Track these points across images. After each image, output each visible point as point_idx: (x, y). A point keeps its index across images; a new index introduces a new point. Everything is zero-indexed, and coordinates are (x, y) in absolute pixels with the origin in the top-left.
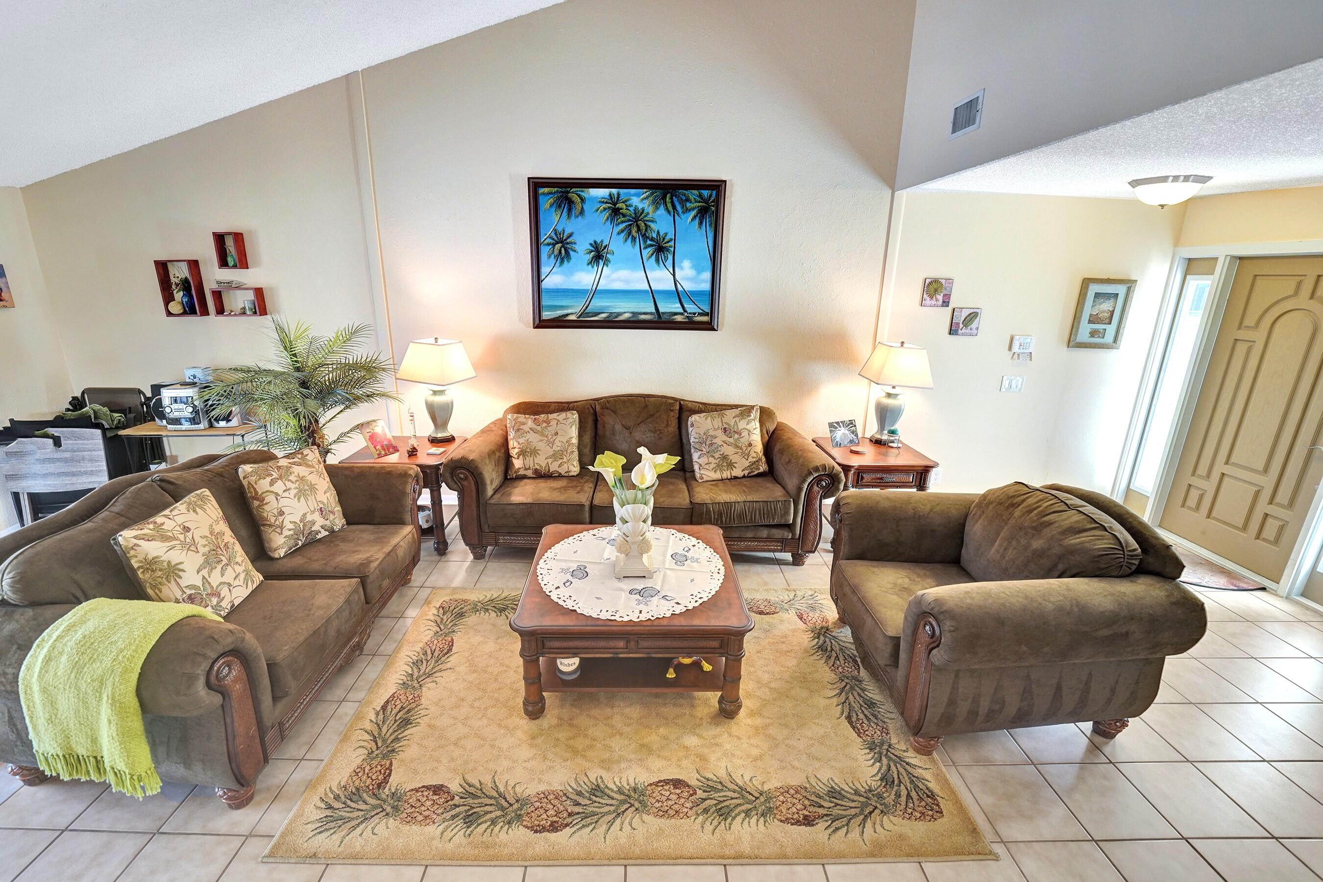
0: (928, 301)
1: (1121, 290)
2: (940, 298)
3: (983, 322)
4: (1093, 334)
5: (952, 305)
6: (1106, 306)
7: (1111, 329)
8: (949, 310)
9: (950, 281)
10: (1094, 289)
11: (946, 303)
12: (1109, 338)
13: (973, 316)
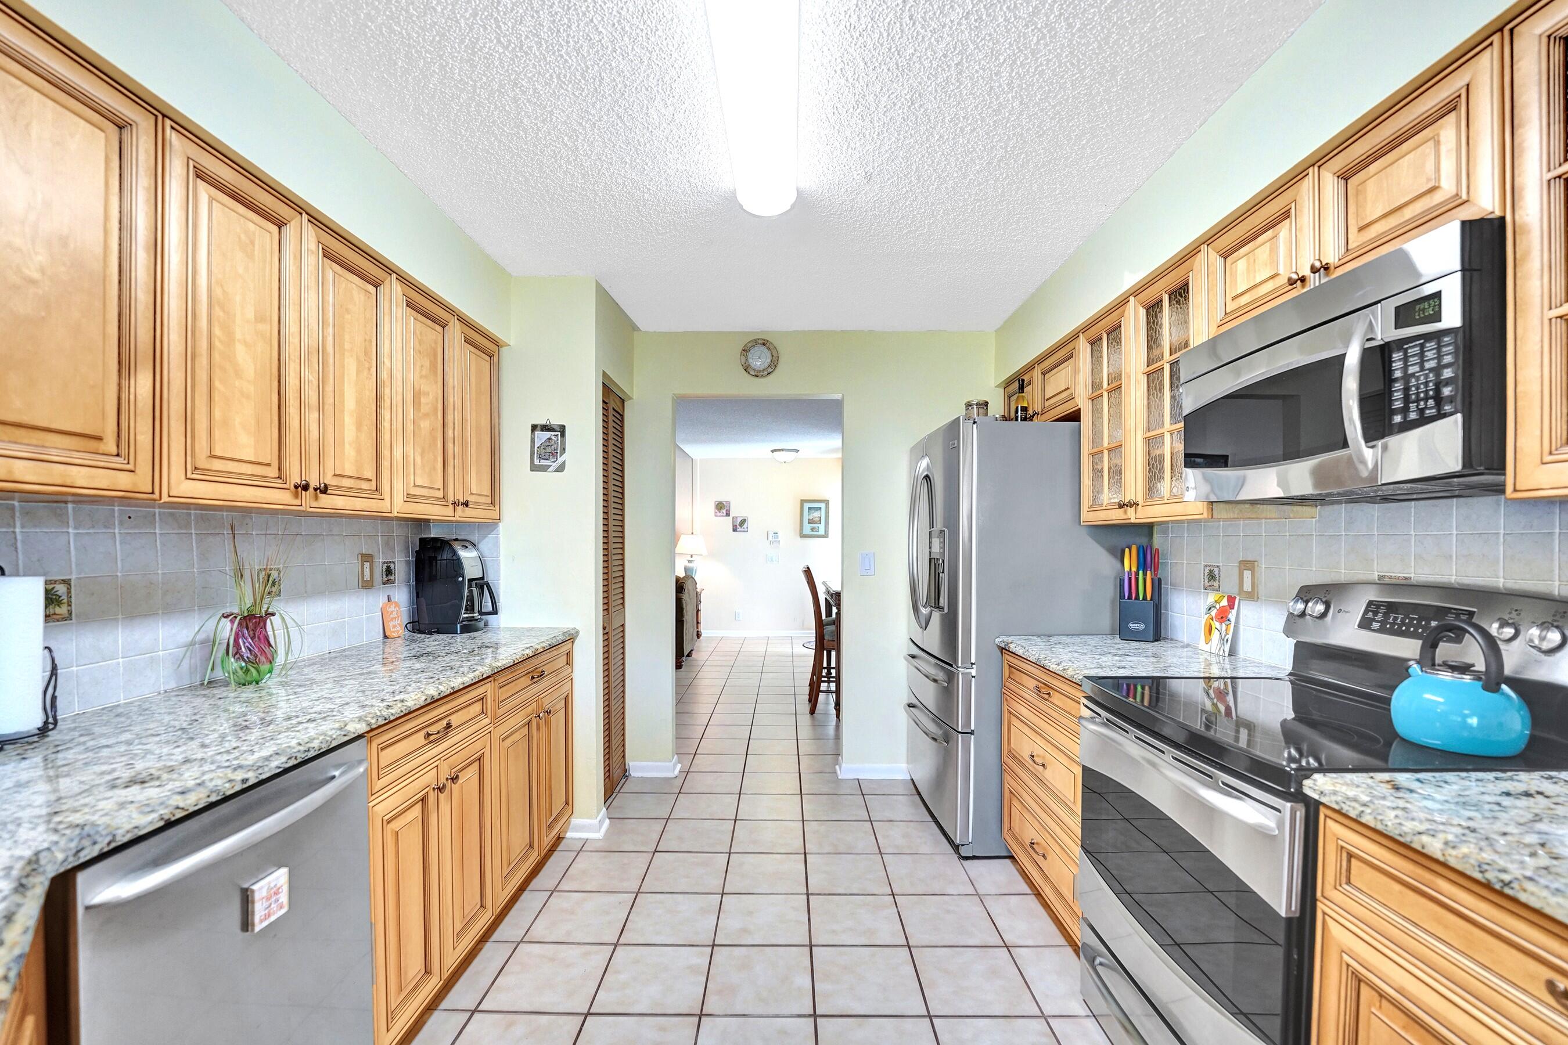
0: (718, 514)
1: (823, 506)
2: (724, 511)
3: (751, 524)
4: (812, 529)
5: (732, 514)
6: (816, 515)
7: (822, 527)
8: (730, 518)
9: (728, 502)
10: (806, 506)
11: (728, 515)
12: (822, 532)
13: (743, 522)
